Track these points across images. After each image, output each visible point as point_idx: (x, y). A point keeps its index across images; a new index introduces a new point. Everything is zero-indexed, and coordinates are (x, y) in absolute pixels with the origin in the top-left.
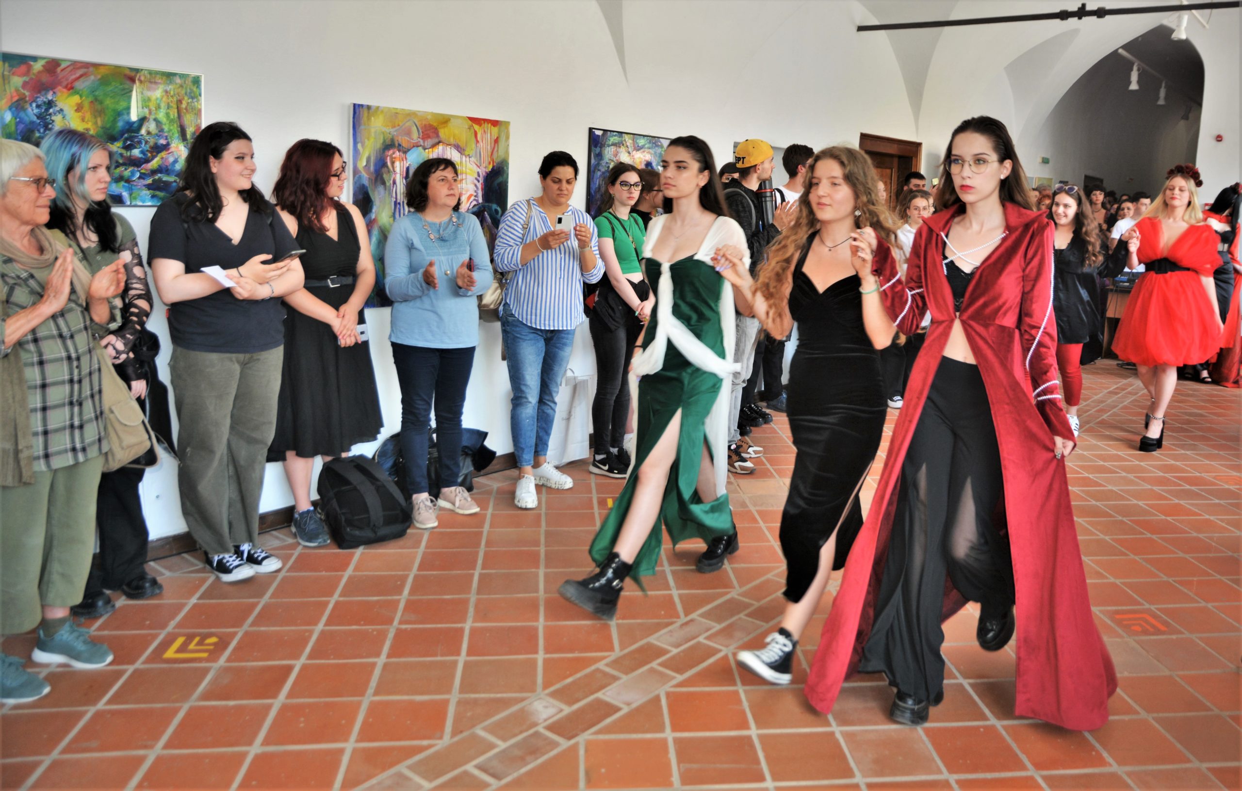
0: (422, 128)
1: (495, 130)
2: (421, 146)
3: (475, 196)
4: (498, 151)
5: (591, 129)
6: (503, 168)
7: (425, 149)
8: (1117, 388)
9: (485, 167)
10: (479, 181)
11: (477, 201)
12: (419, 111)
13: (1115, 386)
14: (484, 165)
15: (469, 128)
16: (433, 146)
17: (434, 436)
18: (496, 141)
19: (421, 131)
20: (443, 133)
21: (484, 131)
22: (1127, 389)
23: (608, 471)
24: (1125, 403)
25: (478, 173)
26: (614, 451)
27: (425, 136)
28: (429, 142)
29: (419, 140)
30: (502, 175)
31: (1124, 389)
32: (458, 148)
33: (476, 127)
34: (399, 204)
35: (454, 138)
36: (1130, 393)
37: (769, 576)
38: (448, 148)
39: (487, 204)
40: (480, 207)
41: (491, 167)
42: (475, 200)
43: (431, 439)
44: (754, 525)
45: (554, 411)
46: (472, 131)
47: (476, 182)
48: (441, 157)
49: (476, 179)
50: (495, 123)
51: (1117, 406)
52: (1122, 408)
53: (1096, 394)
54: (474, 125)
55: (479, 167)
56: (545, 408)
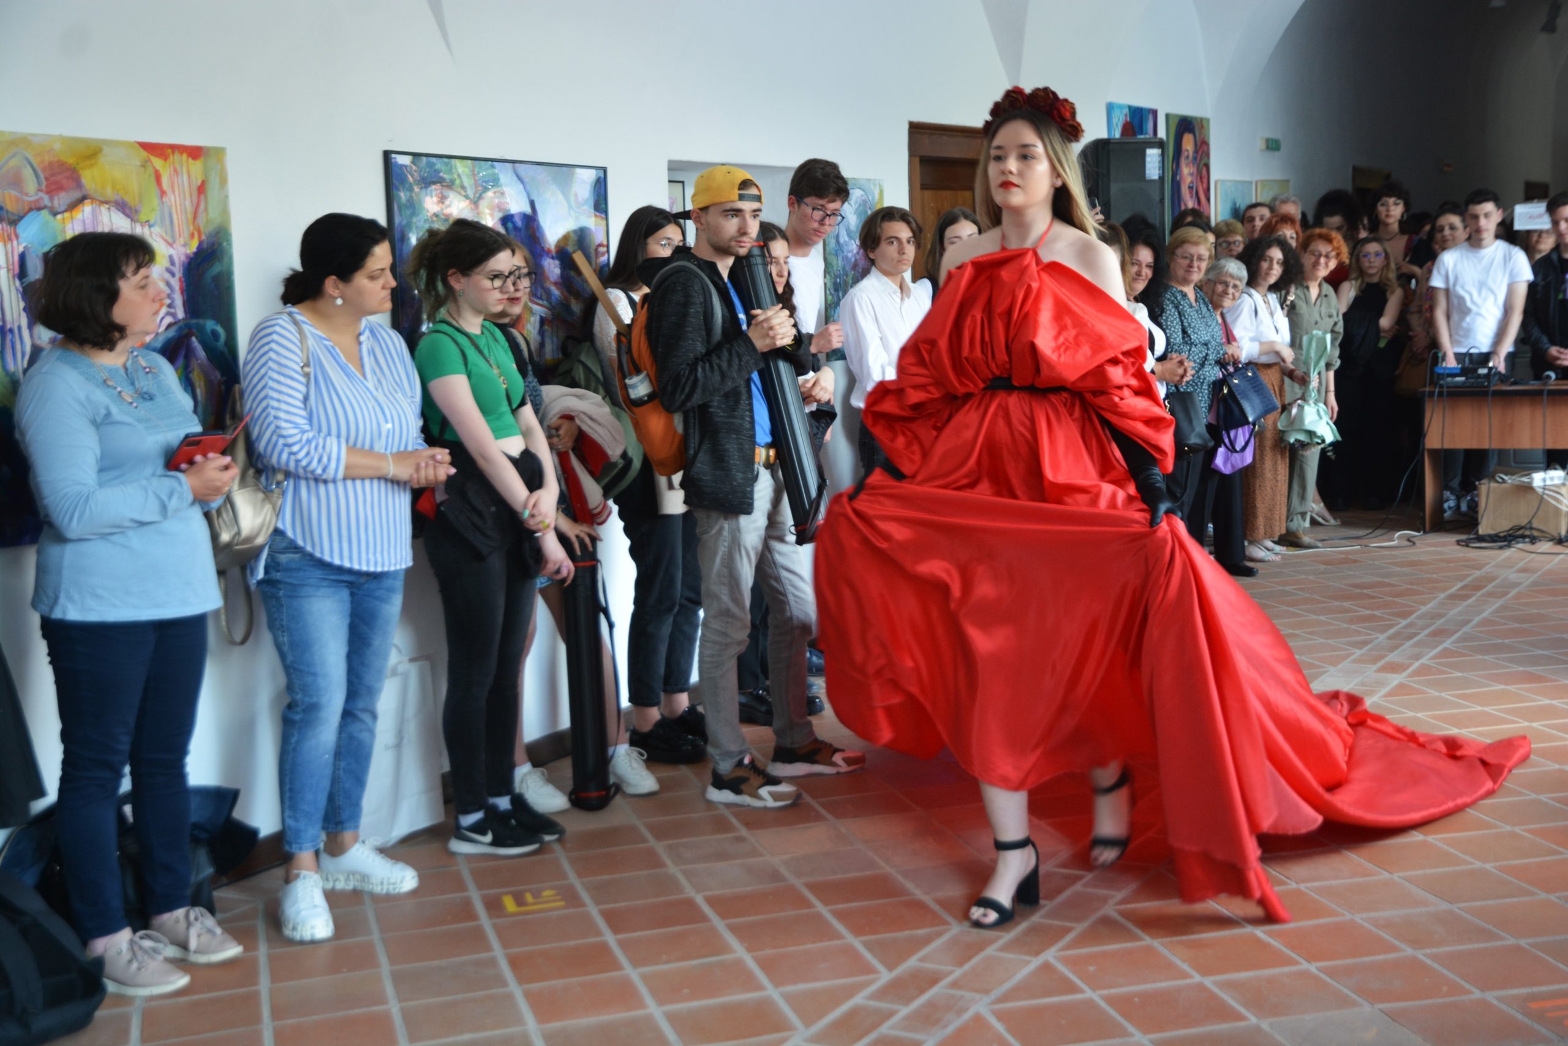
0: (44, 170)
1: (196, 167)
2: (44, 207)
3: (170, 306)
4: (206, 209)
5: (387, 155)
6: (220, 244)
7: (55, 214)
8: (1464, 587)
9: (185, 245)
10: (173, 275)
11: (173, 315)
12: (34, 135)
13: (1460, 585)
14: (182, 241)
15: (143, 166)
16: (73, 206)
17: (128, 809)
18: (202, 189)
19: (42, 176)
20: (89, 178)
21: (175, 170)
22: (1485, 587)
23: (495, 843)
24: (1485, 614)
25: (171, 258)
26: (504, 803)
27: (53, 188)
28: (62, 199)
29: (41, 194)
30: (220, 260)
31: (1477, 588)
32: (123, 207)
33: (157, 162)
34: (11, 331)
35: (114, 187)
36: (1491, 594)
37: (859, 999)
38: (104, 209)
39: (194, 321)
40: (180, 328)
41: (194, 246)
42: (168, 314)
43: (121, 816)
44: (805, 911)
45: (372, 732)
46: (150, 171)
47: (167, 276)
48: (89, 229)
49: (168, 270)
50: (195, 152)
51: (1469, 621)
52: (1479, 625)
53: (1424, 604)
54: (152, 158)
55: (171, 245)
56: (354, 728)
